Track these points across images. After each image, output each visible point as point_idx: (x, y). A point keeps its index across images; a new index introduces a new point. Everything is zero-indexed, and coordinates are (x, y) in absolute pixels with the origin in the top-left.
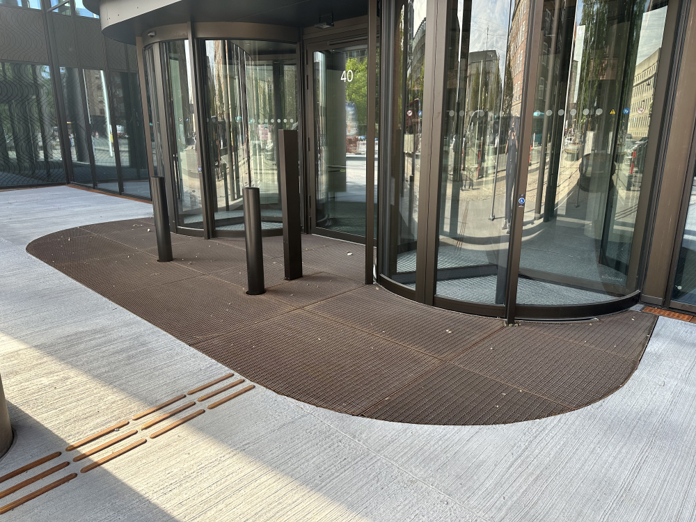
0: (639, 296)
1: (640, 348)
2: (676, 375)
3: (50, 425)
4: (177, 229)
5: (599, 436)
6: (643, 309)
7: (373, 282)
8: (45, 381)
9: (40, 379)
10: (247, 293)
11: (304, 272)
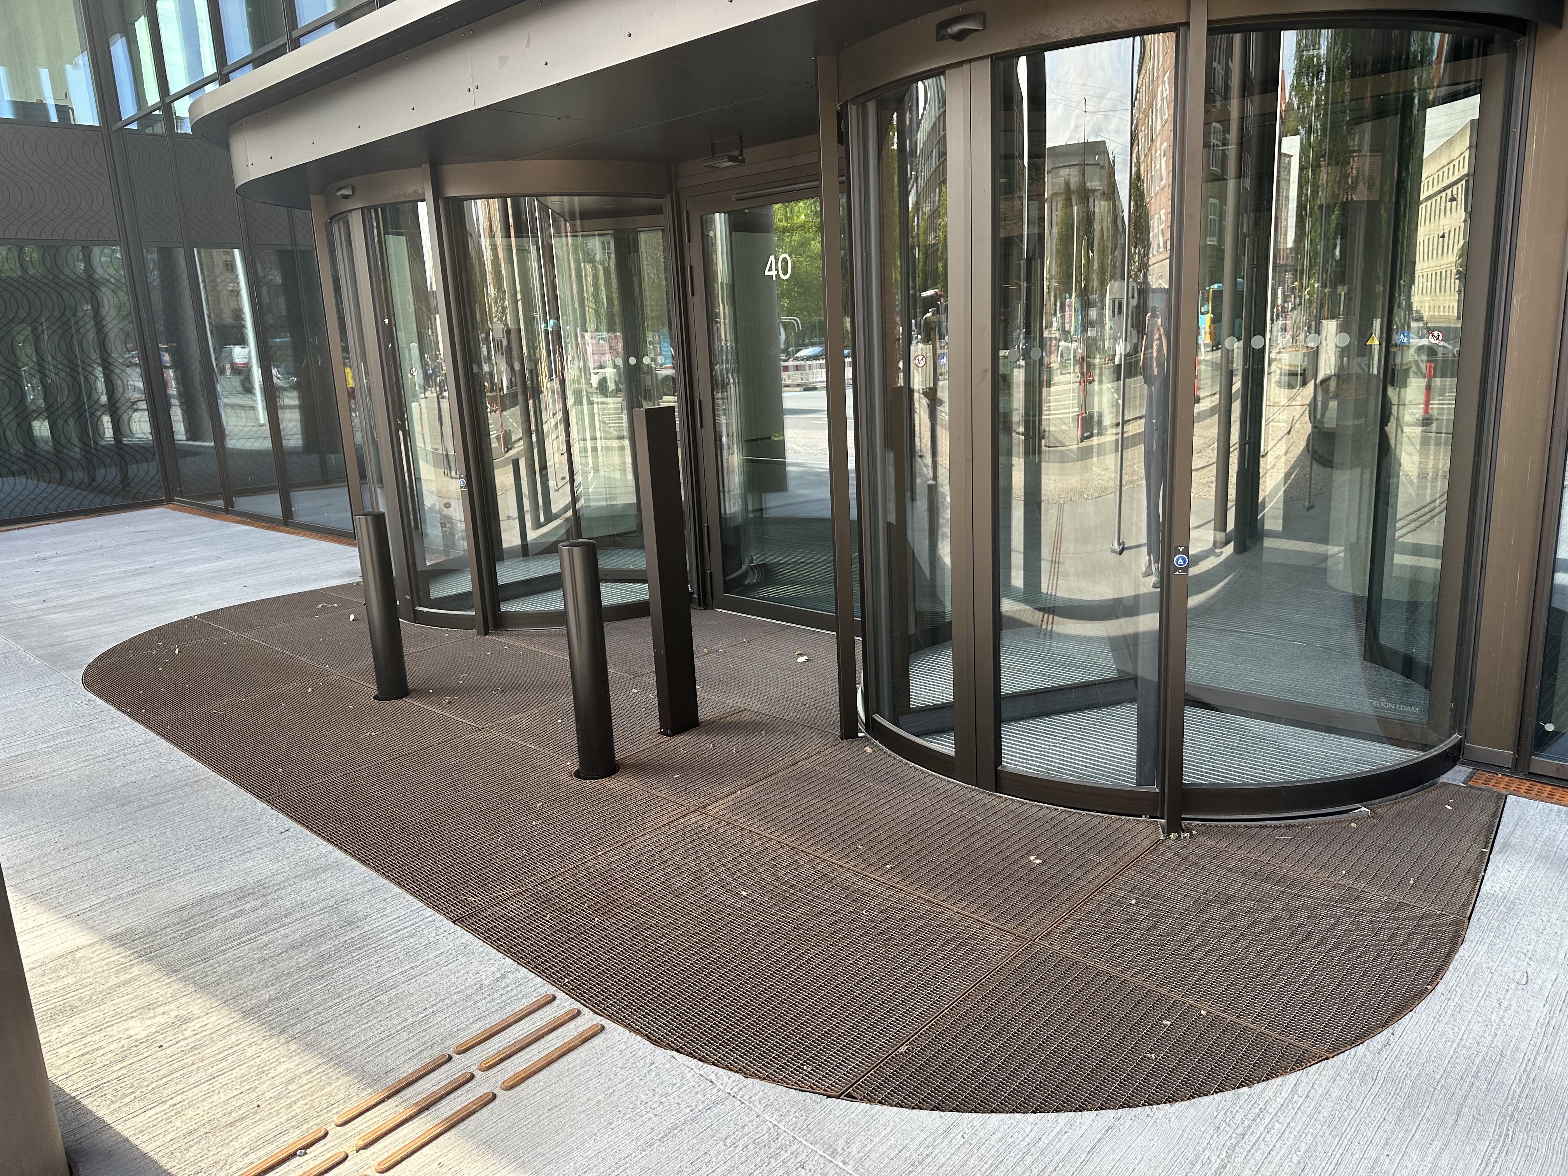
0: (1458, 747)
1: (1468, 885)
2: (1552, 955)
3: (152, 1146)
4: (415, 611)
5: (1386, 1127)
6: (1470, 777)
7: (858, 731)
8: (138, 1028)
9: (126, 1025)
10: (578, 775)
11: (704, 713)
